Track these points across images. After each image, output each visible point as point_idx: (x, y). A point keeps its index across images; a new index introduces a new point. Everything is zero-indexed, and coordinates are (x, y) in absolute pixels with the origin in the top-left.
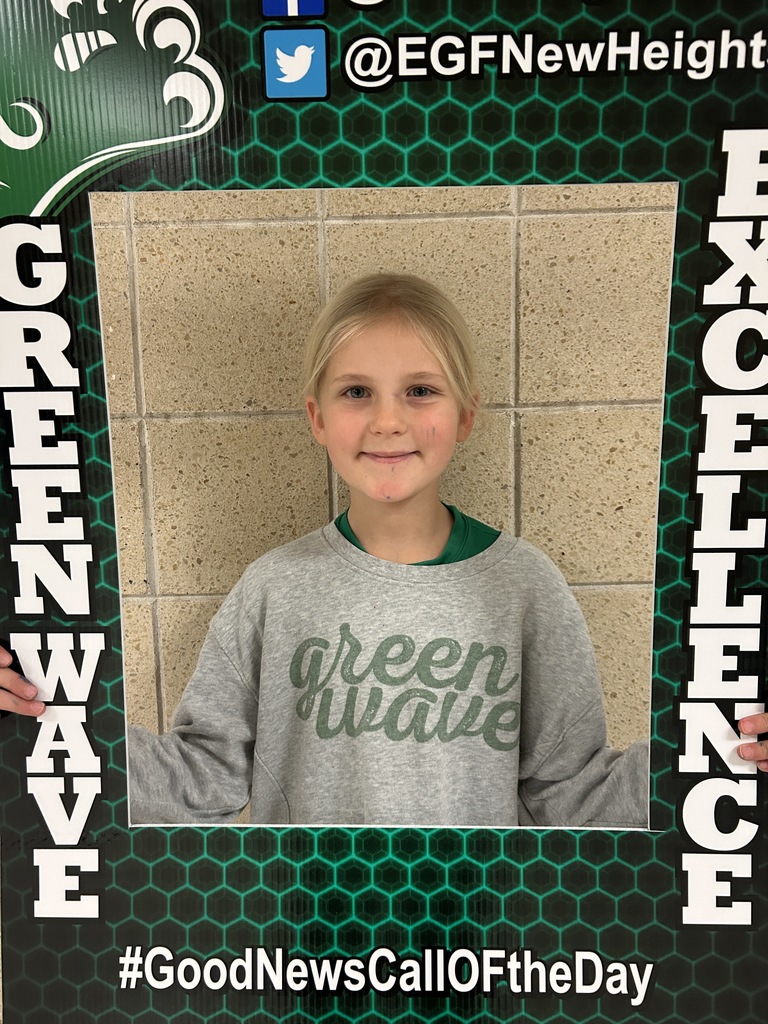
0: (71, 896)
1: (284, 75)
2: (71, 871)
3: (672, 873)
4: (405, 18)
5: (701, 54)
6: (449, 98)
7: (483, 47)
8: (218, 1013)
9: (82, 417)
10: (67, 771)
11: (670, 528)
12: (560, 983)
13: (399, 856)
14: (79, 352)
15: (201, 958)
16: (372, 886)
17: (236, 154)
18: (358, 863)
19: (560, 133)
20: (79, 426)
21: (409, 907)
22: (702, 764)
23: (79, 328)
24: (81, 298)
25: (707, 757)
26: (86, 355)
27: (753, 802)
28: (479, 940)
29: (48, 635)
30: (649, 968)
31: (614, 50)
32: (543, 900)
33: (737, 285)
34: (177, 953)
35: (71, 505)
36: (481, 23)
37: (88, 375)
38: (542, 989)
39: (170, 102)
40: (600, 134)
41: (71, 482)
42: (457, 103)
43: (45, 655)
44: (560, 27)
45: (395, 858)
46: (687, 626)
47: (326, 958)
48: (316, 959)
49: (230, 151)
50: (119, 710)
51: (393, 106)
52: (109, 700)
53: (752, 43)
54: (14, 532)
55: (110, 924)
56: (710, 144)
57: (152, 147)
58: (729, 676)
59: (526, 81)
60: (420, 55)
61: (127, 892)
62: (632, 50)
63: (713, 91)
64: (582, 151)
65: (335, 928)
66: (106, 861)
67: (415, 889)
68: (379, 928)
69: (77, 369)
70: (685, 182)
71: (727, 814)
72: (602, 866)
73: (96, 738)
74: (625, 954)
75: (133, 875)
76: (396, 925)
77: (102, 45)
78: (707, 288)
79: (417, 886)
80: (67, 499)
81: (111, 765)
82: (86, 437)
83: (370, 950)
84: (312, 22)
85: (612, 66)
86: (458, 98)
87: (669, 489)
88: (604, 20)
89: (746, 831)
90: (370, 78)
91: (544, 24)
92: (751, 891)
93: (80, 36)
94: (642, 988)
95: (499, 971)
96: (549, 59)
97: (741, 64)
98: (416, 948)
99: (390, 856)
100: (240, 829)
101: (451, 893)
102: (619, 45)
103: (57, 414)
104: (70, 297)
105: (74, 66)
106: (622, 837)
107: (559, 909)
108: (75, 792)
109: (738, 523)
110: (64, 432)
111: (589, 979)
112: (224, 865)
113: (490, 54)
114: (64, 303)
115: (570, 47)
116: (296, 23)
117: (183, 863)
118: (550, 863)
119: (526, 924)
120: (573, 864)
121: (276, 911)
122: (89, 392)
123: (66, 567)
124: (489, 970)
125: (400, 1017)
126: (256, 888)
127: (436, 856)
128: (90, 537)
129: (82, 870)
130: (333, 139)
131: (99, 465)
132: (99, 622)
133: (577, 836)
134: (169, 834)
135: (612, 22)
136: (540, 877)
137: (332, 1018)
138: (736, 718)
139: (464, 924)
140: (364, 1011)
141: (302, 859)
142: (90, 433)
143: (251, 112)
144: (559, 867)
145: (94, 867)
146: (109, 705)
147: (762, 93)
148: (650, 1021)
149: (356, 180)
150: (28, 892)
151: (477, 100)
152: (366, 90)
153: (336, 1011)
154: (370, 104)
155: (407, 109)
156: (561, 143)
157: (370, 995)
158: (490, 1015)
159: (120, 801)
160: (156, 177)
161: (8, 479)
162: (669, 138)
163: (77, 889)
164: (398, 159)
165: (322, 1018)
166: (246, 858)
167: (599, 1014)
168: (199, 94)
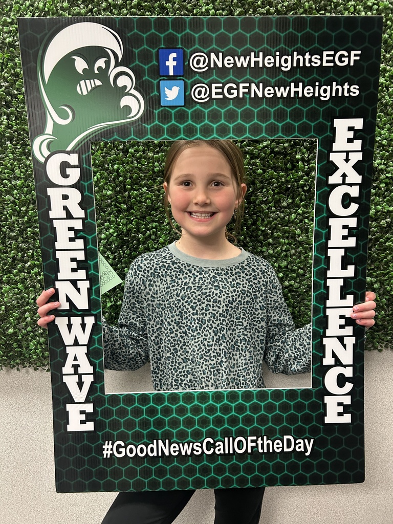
0: (82, 422)
1: (167, 97)
2: (82, 412)
3: (320, 404)
4: (214, 77)
5: (325, 91)
6: (231, 106)
7: (244, 88)
8: (143, 466)
9: (86, 230)
10: (79, 372)
11: (318, 270)
12: (278, 448)
13: (215, 402)
14: (85, 204)
15: (136, 444)
16: (204, 414)
17: (149, 127)
18: (198, 405)
19: (273, 120)
20: (84, 234)
21: (219, 422)
22: (332, 362)
23: (85, 194)
24: (85, 182)
25: (334, 359)
27: (351, 375)
28: (247, 433)
29: (71, 318)
30: (312, 441)
31: (293, 90)
32: (271, 417)
33: (341, 176)
34: (126, 443)
35: (81, 265)
36: (243, 79)
37: (88, 213)
38: (271, 451)
39: (123, 107)
40: (288, 120)
41: (81, 256)
42: (234, 108)
43: (70, 326)
44: (273, 81)
45: (212, 403)
46: (325, 308)
47: (186, 443)
48: (182, 443)
49: (146, 126)
50: (100, 347)
51: (210, 109)
52: (96, 343)
53: (344, 87)
54: (57, 276)
55: (99, 433)
56: (329, 124)
57: (115, 124)
58: (342, 327)
59: (260, 100)
60: (220, 90)
61: (105, 420)
62: (300, 90)
63: (330, 105)
64: (281, 126)
65: (189, 431)
66: (96, 408)
67: (221, 415)
68: (207, 430)
69: (84, 211)
70: (320, 138)
71: (341, 381)
72: (294, 402)
73: (91, 359)
74: (303, 436)
75: (107, 413)
76: (213, 429)
77: (96, 85)
78: (330, 177)
79: (222, 413)
80: (79, 262)
82: (87, 238)
83: (202, 439)
84: (179, 78)
85: (292, 95)
86: (235, 106)
87: (317, 254)
88: (290, 79)
89: (349, 386)
90: (201, 99)
91: (267, 80)
92: (351, 410)
93: (88, 81)
94: (309, 448)
95: (254, 444)
96: (269, 92)
97: (340, 94)
98: (221, 437)
100: (150, 393)
101: (235, 416)
102: (295, 87)
103: (75, 228)
104: (81, 182)
105: (85, 93)
106: (301, 391)
107: (277, 420)
108: (83, 381)
109: (344, 267)
111: (289, 446)
112: (144, 408)
113: (247, 90)
114: (79, 185)
115: (276, 88)
116: (172, 78)
117: (127, 408)
118: (274, 402)
119: (264, 426)
120: (283, 402)
121: (165, 425)
122: (89, 220)
123: (78, 290)
124: (250, 444)
125: (216, 464)
126: (157, 417)
127: (228, 401)
128: (88, 278)
129: (86, 412)
130: (187, 121)
131: (93, 249)
132: (92, 312)
133: (284, 391)
134: (121, 397)
135: (292, 79)
136: (270, 408)
137: (189, 466)
138: (345, 343)
139: (240, 427)
140: (201, 462)
141: (175, 405)
142: (89, 236)
143: (155, 111)
144: (277, 404)
145: (92, 411)
146: (96, 345)
147: (348, 106)
148: (313, 462)
149: (196, 137)
150: (64, 421)
151: (242, 107)
152: (200, 103)
153: (190, 463)
154: (201, 108)
155: (215, 110)
156: (274, 123)
157: (204, 456)
158: (251, 462)
159: (101, 384)
160: (117, 135)
161: (55, 255)
162: (314, 122)
163: (85, 419)
164: (212, 129)
165: (185, 466)
166: (153, 405)
167: (293, 459)
168: (134, 104)
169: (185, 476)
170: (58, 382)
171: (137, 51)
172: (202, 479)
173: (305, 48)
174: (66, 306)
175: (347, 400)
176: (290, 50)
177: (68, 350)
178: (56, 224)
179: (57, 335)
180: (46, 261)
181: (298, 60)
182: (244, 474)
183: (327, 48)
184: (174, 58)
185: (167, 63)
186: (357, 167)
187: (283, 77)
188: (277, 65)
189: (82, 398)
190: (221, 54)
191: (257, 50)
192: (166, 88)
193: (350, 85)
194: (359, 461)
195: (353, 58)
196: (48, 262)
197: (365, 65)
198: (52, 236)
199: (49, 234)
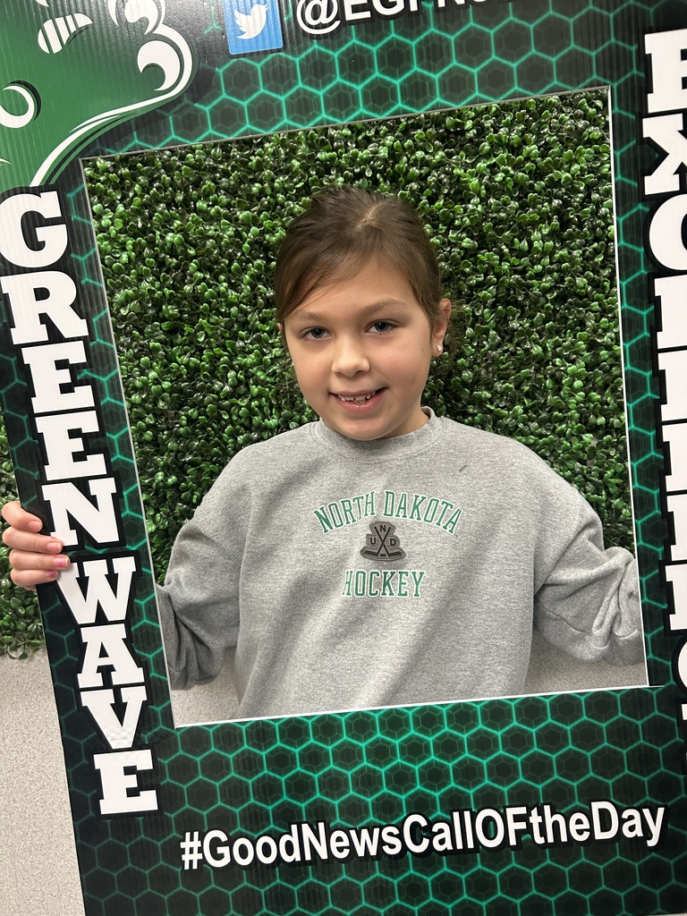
0: (132, 793)
1: (242, 33)
2: (129, 770)
3: (673, 724)
6: (393, 35)
8: (273, 884)
9: (93, 361)
10: (115, 683)
11: (638, 405)
12: (580, 832)
13: (421, 731)
14: (85, 305)
15: (252, 837)
16: (399, 760)
17: (208, 109)
18: (383, 741)
19: (496, 55)
20: (92, 372)
21: (434, 776)
23: (83, 282)
24: (82, 255)
26: (92, 306)
28: (503, 800)
29: (85, 563)
30: (661, 811)
32: (557, 759)
33: (675, 174)
34: (231, 834)
35: (91, 444)
37: (95, 324)
38: (564, 838)
39: (144, 70)
40: (533, 51)
41: (89, 423)
42: (401, 38)
43: (83, 582)
45: (417, 734)
46: (664, 494)
47: (364, 828)
48: (355, 829)
49: (202, 107)
50: (154, 624)
51: (344, 48)
52: (145, 616)
54: (43, 474)
55: (168, 814)
56: (634, 48)
57: (133, 113)
59: (461, 11)
61: (181, 785)
63: (631, 2)
64: (518, 68)
65: (369, 800)
66: (159, 759)
67: (438, 760)
68: (409, 797)
69: (85, 321)
70: (615, 85)
72: (608, 723)
73: (137, 651)
74: (638, 800)
75: (183, 769)
76: (424, 793)
77: (80, 26)
78: (646, 178)
79: (440, 757)
80: (87, 438)
82: (99, 381)
83: (402, 817)
86: (401, 34)
87: (633, 369)
90: (320, 26)
93: (60, 21)
94: (656, 830)
95: (522, 825)
98: (446, 812)
99: (412, 732)
101: (471, 760)
103: (71, 363)
104: (73, 255)
105: (57, 48)
106: (624, 695)
107: (572, 765)
108: (124, 701)
110: (78, 378)
111: (606, 826)
112: (264, 754)
114: (68, 261)
117: (227, 755)
118: (560, 725)
119: (543, 781)
120: (581, 724)
121: (314, 790)
122: (98, 340)
123: (93, 500)
124: (513, 826)
125: (437, 874)
126: (294, 771)
127: (454, 728)
128: (115, 471)
129: (138, 769)
130: (293, 85)
131: (114, 405)
132: (128, 547)
133: (583, 698)
134: (211, 731)
136: (552, 738)
137: (375, 881)
139: (486, 787)
140: (404, 872)
141: (332, 742)
142: (103, 376)
143: (217, 69)
144: (568, 728)
145: (149, 766)
146: (145, 620)
148: (667, 860)
149: (318, 119)
150: (93, 792)
151: (419, 34)
152: (318, 37)
153: (378, 874)
154: (323, 49)
155: (356, 50)
156: (499, 64)
157: (408, 857)
158: (519, 866)
159: (166, 704)
160: (139, 139)
161: (33, 426)
162: (596, 47)
163: (136, 786)
164: (353, 96)
165: (366, 881)
166: (282, 745)
167: (618, 857)
168: (169, 59)
169: (368, 905)
170: (73, 708)
172: (408, 909)
174: (71, 538)
178: (28, 355)
179: (59, 602)
180: (16, 443)
182: (504, 896)
189: (125, 738)
192: (236, 13)
196: (21, 443)
198: (21, 385)
199: (17, 380)
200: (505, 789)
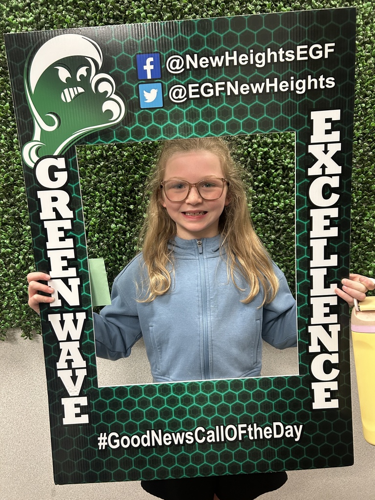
0: (77, 415)
1: (147, 100)
2: (77, 406)
3: (308, 391)
4: (191, 77)
5: (301, 85)
6: (208, 105)
7: (220, 86)
8: (137, 456)
9: (75, 229)
10: (73, 367)
11: (301, 260)
12: (268, 435)
13: (204, 392)
14: (73, 205)
15: (130, 435)
16: (194, 404)
17: (130, 129)
18: (188, 395)
19: (250, 115)
20: (74, 233)
21: (209, 411)
22: (317, 349)
23: (72, 196)
24: (73, 184)
25: (320, 346)
26: (76, 206)
27: (337, 362)
28: (237, 421)
29: (64, 314)
30: (301, 427)
31: (268, 85)
32: (260, 404)
33: (321, 168)
34: (120, 434)
35: (71, 263)
36: (219, 78)
37: (76, 213)
38: (261, 437)
39: (105, 111)
40: (265, 115)
41: (71, 254)
42: (212, 106)
43: (62, 322)
44: (248, 78)
46: (309, 297)
47: (178, 432)
48: (174, 433)
49: (128, 128)
50: (92, 342)
51: (188, 109)
52: (88, 338)
53: (320, 80)
55: (93, 425)
56: (306, 117)
57: (99, 128)
58: (326, 315)
59: (236, 97)
60: (197, 90)
61: (99, 413)
62: (275, 85)
63: (306, 98)
64: (259, 122)
65: (181, 421)
66: (90, 401)
68: (198, 419)
69: (72, 211)
70: (298, 131)
71: (328, 367)
72: (282, 390)
73: (84, 353)
74: (292, 422)
75: (101, 406)
76: (204, 418)
77: (79, 92)
78: (309, 169)
79: (212, 403)
80: (69, 261)
81: (90, 364)
82: (77, 237)
83: (195, 428)
84: (157, 81)
85: (268, 91)
87: (300, 245)
88: (265, 75)
89: (335, 373)
90: (179, 99)
91: (242, 77)
92: (338, 395)
93: (71, 89)
94: (299, 434)
95: (245, 432)
96: (244, 89)
97: (316, 87)
98: (212, 426)
99: (201, 392)
100: (142, 385)
101: (225, 404)
102: (270, 83)
103: (65, 229)
104: (69, 184)
105: (69, 100)
106: (289, 378)
107: (266, 407)
108: (76, 375)
109: (327, 257)
111: (278, 432)
112: (137, 400)
113: (223, 89)
114: (67, 187)
115: (252, 85)
116: (150, 81)
117: (120, 400)
118: (262, 390)
119: (254, 414)
120: (271, 390)
121: (158, 416)
122: (77, 220)
123: (70, 287)
124: (241, 432)
125: (208, 452)
126: (150, 408)
127: (218, 391)
128: (78, 275)
129: (81, 405)
130: (166, 122)
131: (82, 247)
132: (83, 308)
133: (272, 379)
134: (114, 389)
135: (267, 75)
136: (259, 396)
137: (182, 455)
138: (330, 331)
139: (230, 416)
140: (194, 451)
141: (167, 395)
142: (78, 235)
143: (135, 114)
144: (266, 392)
145: (86, 404)
146: (88, 340)
147: (324, 98)
148: (303, 447)
149: (175, 137)
150: (60, 415)
151: (219, 105)
152: (178, 104)
153: (183, 452)
154: (179, 109)
155: (193, 110)
156: (251, 119)
157: (196, 445)
158: (242, 449)
159: (94, 377)
160: (100, 139)
161: (46, 254)
162: (291, 116)
163: (80, 412)
164: (190, 128)
165: (178, 455)
166: (145, 396)
167: (283, 445)
168: (115, 108)
170: (53, 377)
171: (115, 58)
172: (195, 467)
173: (278, 44)
174: (58, 303)
175: (334, 386)
176: (264, 47)
177: (62, 345)
178: (46, 225)
179: (51, 331)
180: (38, 261)
181: (272, 56)
182: (236, 461)
183: (301, 42)
184: (151, 62)
185: (145, 68)
186: (336, 158)
187: (259, 74)
188: (252, 62)
189: (76, 391)
190: (196, 56)
191: (231, 50)
192: (145, 92)
193: (325, 77)
194: (347, 445)
195: (327, 51)
196: (40, 261)
197: (340, 56)
198: (42, 237)
199: (41, 234)
200: (238, 417)
